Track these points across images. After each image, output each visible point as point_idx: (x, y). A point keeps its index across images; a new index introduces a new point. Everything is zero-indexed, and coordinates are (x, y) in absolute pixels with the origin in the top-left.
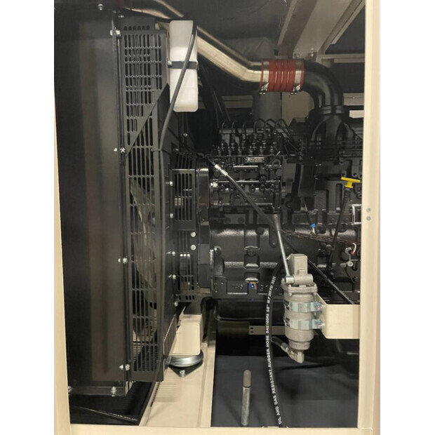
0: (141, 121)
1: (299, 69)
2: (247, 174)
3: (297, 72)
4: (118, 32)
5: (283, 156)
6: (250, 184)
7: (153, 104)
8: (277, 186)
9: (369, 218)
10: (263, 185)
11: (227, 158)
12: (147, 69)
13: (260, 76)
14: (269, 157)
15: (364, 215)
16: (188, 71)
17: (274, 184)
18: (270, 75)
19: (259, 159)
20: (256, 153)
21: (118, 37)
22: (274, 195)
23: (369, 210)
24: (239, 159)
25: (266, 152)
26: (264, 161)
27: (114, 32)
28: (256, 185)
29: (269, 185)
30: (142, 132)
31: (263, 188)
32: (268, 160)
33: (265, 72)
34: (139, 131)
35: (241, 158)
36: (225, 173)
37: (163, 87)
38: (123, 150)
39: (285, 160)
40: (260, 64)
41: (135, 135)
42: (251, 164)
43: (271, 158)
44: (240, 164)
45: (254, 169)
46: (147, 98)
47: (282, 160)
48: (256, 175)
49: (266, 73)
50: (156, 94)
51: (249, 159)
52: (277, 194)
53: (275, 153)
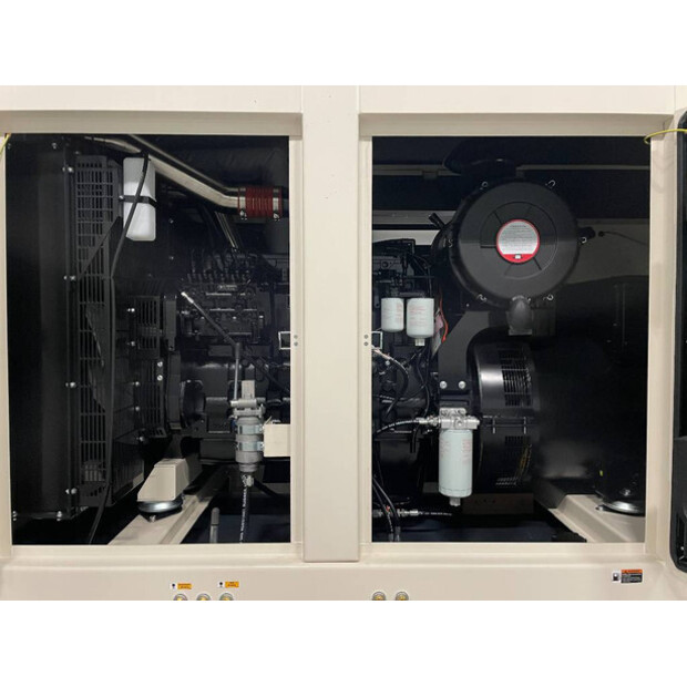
0: (92, 251)
1: (276, 197)
2: (222, 302)
3: (274, 199)
4: (70, 169)
5: (255, 284)
6: (226, 313)
7: (104, 235)
8: (254, 316)
9: (296, 344)
10: (239, 314)
11: (198, 285)
12: (99, 203)
13: (236, 202)
14: (241, 285)
15: (293, 341)
16: (138, 204)
18: (246, 201)
19: (232, 287)
20: (228, 281)
21: (70, 174)
23: (296, 337)
24: (212, 286)
25: (238, 280)
26: (237, 289)
27: (67, 169)
28: (233, 314)
29: (245, 314)
30: (93, 260)
31: (240, 317)
32: (241, 289)
33: (241, 198)
34: (90, 260)
36: (191, 301)
37: (115, 218)
38: (73, 278)
39: (258, 289)
40: (236, 190)
41: (86, 263)
42: (225, 292)
43: (243, 286)
44: (213, 291)
45: (228, 298)
46: (98, 229)
47: (254, 289)
48: (231, 304)
49: (243, 199)
50: (107, 225)
51: (221, 287)
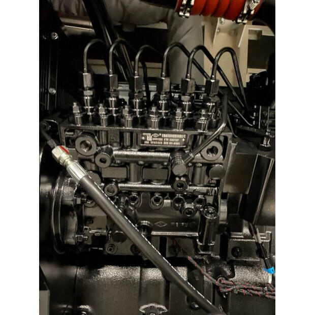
2: (145, 170)
6: (151, 192)
8: (210, 200)
10: (179, 196)
11: (97, 132)
14: (195, 136)
17: (205, 194)
19: (176, 138)
20: (166, 124)
22: (203, 219)
24: (127, 136)
25: (190, 124)
26: (186, 144)
29: (192, 197)
31: (178, 201)
35: (131, 133)
42: (155, 149)
43: (201, 139)
44: (130, 147)
45: (159, 161)
47: (225, 144)
48: (164, 174)
51: (149, 138)
52: (209, 217)
53: (212, 127)
